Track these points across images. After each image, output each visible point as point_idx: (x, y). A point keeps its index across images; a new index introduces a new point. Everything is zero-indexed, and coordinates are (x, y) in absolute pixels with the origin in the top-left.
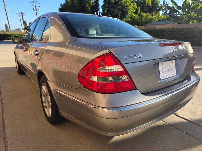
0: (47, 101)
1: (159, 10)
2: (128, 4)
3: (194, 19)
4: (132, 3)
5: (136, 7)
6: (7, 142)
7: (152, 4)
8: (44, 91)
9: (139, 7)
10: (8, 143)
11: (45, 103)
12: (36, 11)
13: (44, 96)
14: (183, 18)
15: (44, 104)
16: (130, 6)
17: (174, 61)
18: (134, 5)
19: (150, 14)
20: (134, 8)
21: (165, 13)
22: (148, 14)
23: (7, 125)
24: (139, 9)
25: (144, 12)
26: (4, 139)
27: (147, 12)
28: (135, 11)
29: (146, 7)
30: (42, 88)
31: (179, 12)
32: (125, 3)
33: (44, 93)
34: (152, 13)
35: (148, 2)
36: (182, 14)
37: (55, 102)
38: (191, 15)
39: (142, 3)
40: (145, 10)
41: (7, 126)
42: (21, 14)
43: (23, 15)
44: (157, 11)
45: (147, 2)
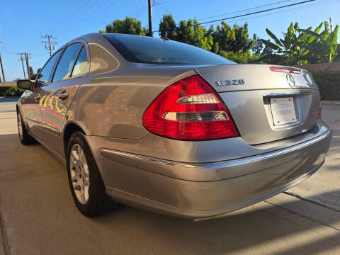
0: (80, 176)
1: (249, 47)
2: (199, 38)
3: (303, 58)
4: (205, 36)
5: (212, 43)
6: (10, 248)
7: (237, 39)
8: (75, 159)
9: (217, 44)
10: (12, 250)
11: (76, 181)
12: (50, 49)
13: (74, 169)
14: (287, 57)
15: (74, 184)
16: (202, 41)
17: (291, 99)
18: (208, 39)
19: (234, 53)
20: (210, 44)
21: (258, 52)
22: (231, 53)
23: (6, 221)
24: (217, 46)
25: (226, 50)
26: (4, 244)
27: (230, 50)
28: (210, 48)
29: (228, 43)
30: (72, 155)
31: (280, 49)
32: (195, 37)
33: (75, 162)
34: (238, 51)
35: (231, 36)
36: (284, 52)
37: (98, 171)
38: (298, 53)
39: (222, 37)
40: (227, 46)
41: (7, 223)
42: (24, 56)
43: (29, 56)
44: (246, 49)
45: (228, 36)
